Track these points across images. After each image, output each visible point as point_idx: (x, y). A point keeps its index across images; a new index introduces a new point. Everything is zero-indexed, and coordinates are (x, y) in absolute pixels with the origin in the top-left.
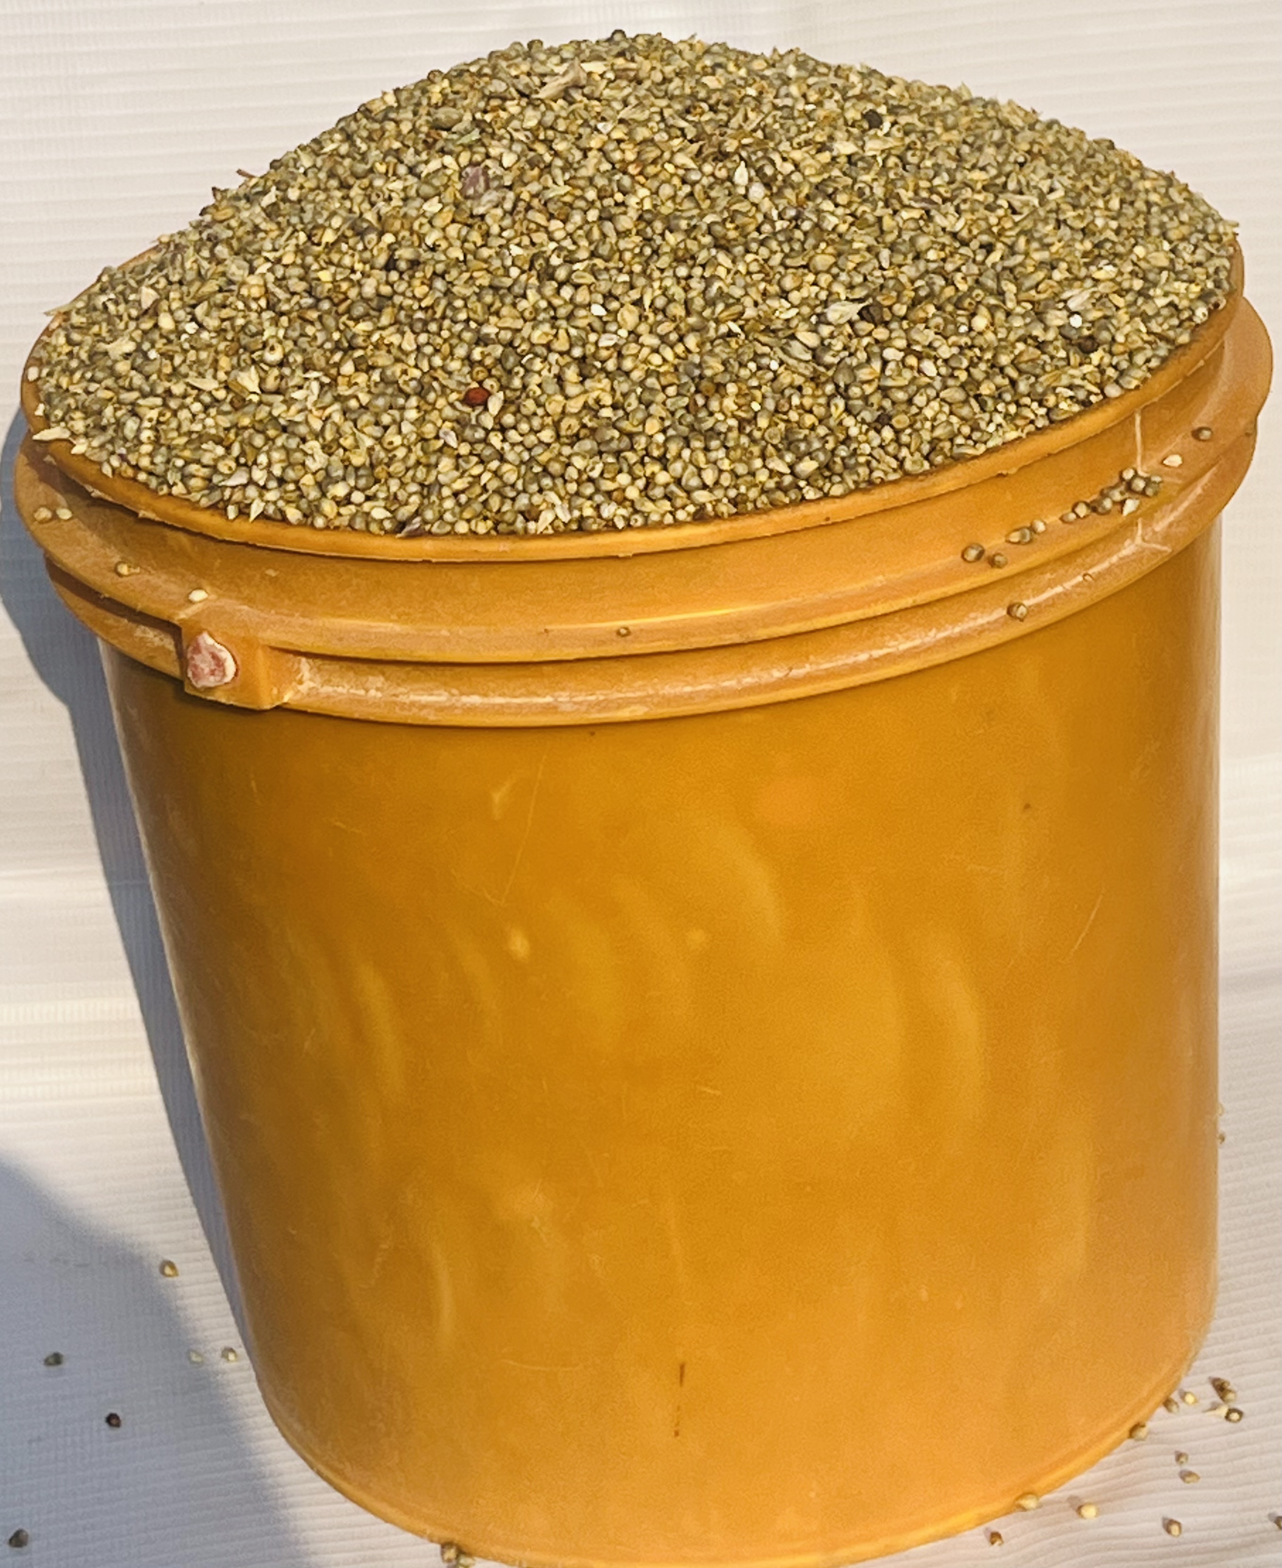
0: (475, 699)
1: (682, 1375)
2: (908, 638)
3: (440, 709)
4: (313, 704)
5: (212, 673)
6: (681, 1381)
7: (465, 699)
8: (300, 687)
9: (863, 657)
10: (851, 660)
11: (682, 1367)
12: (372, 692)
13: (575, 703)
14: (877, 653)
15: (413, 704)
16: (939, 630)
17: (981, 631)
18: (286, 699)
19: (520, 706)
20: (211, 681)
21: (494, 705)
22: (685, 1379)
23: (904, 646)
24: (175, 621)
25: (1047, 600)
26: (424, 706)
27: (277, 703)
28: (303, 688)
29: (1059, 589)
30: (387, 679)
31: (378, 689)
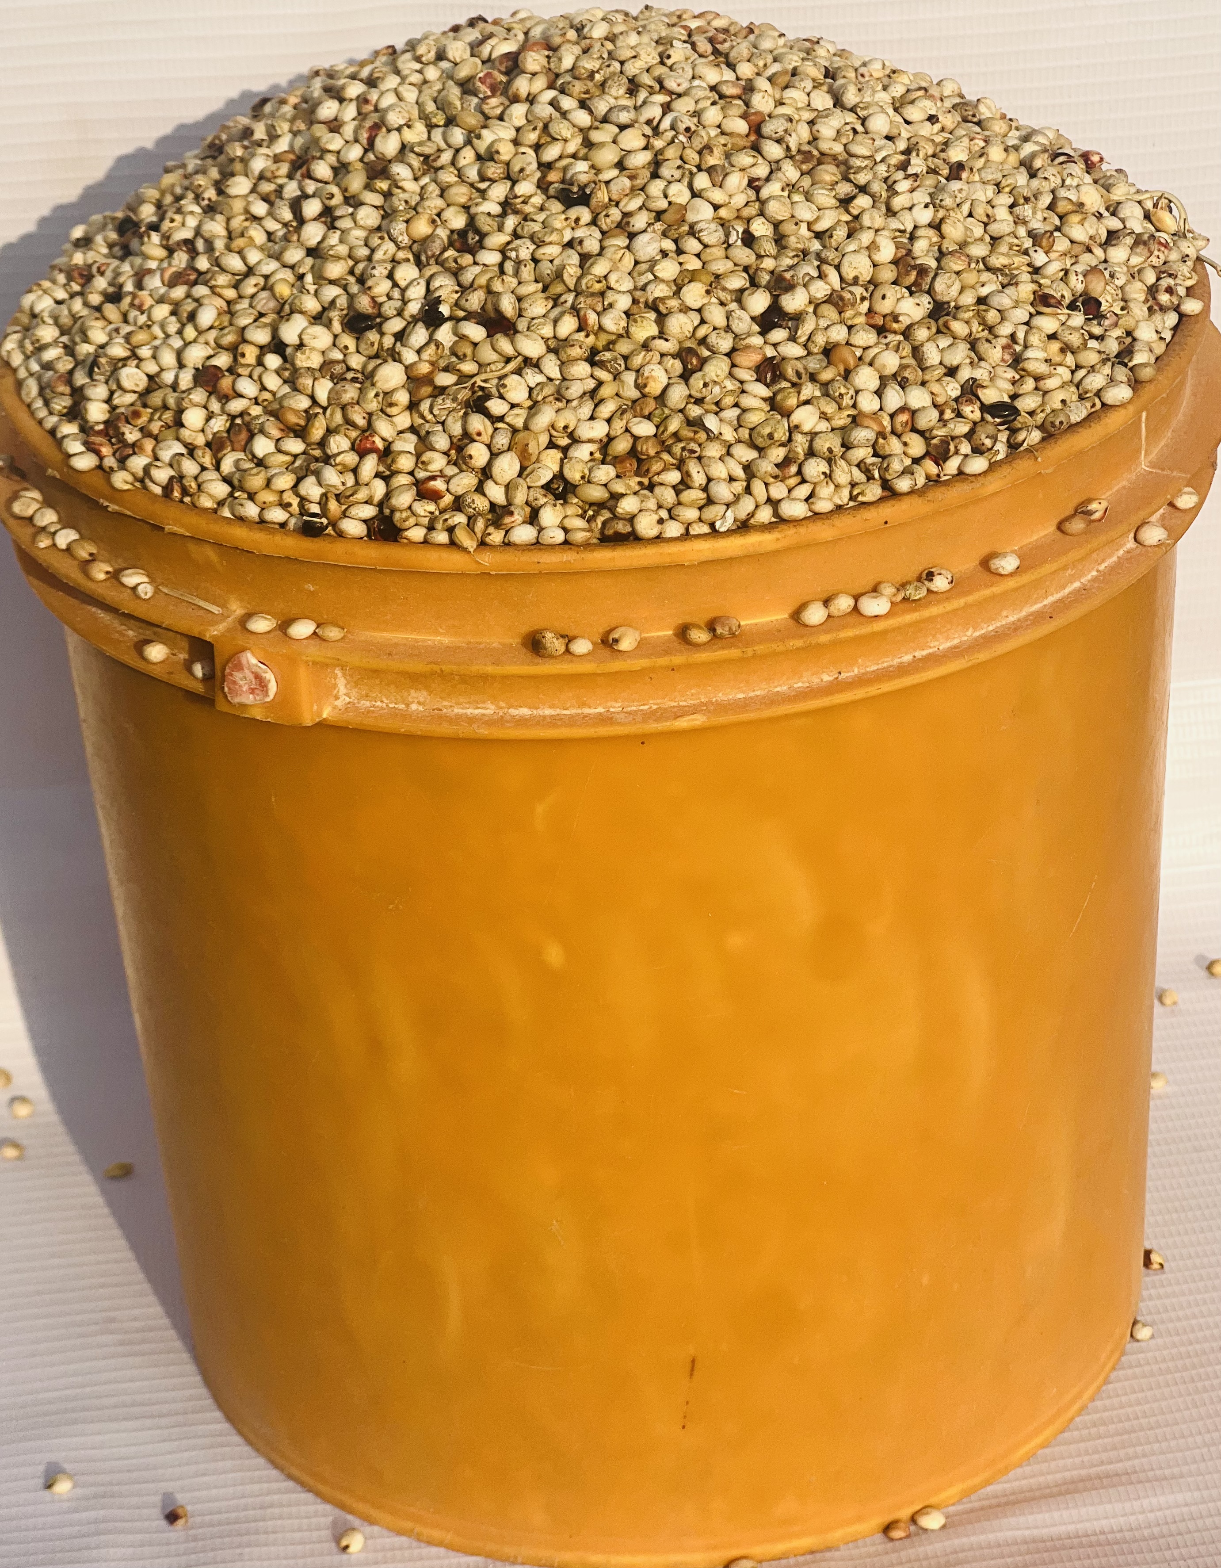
0: (525, 711)
1: (692, 1369)
2: (948, 638)
3: (490, 722)
4: (353, 720)
5: (252, 691)
6: (691, 1375)
7: (513, 712)
8: (336, 703)
9: (907, 658)
10: (896, 661)
11: (693, 1362)
12: (414, 707)
13: (629, 713)
14: (919, 654)
15: (459, 717)
16: (975, 629)
17: (1016, 628)
18: (325, 716)
19: (571, 717)
20: (249, 699)
21: (544, 717)
22: (695, 1373)
23: (945, 645)
24: (207, 638)
25: (1068, 596)
26: (471, 720)
27: (317, 720)
28: (339, 703)
29: (1077, 585)
30: (430, 692)
31: (419, 703)
